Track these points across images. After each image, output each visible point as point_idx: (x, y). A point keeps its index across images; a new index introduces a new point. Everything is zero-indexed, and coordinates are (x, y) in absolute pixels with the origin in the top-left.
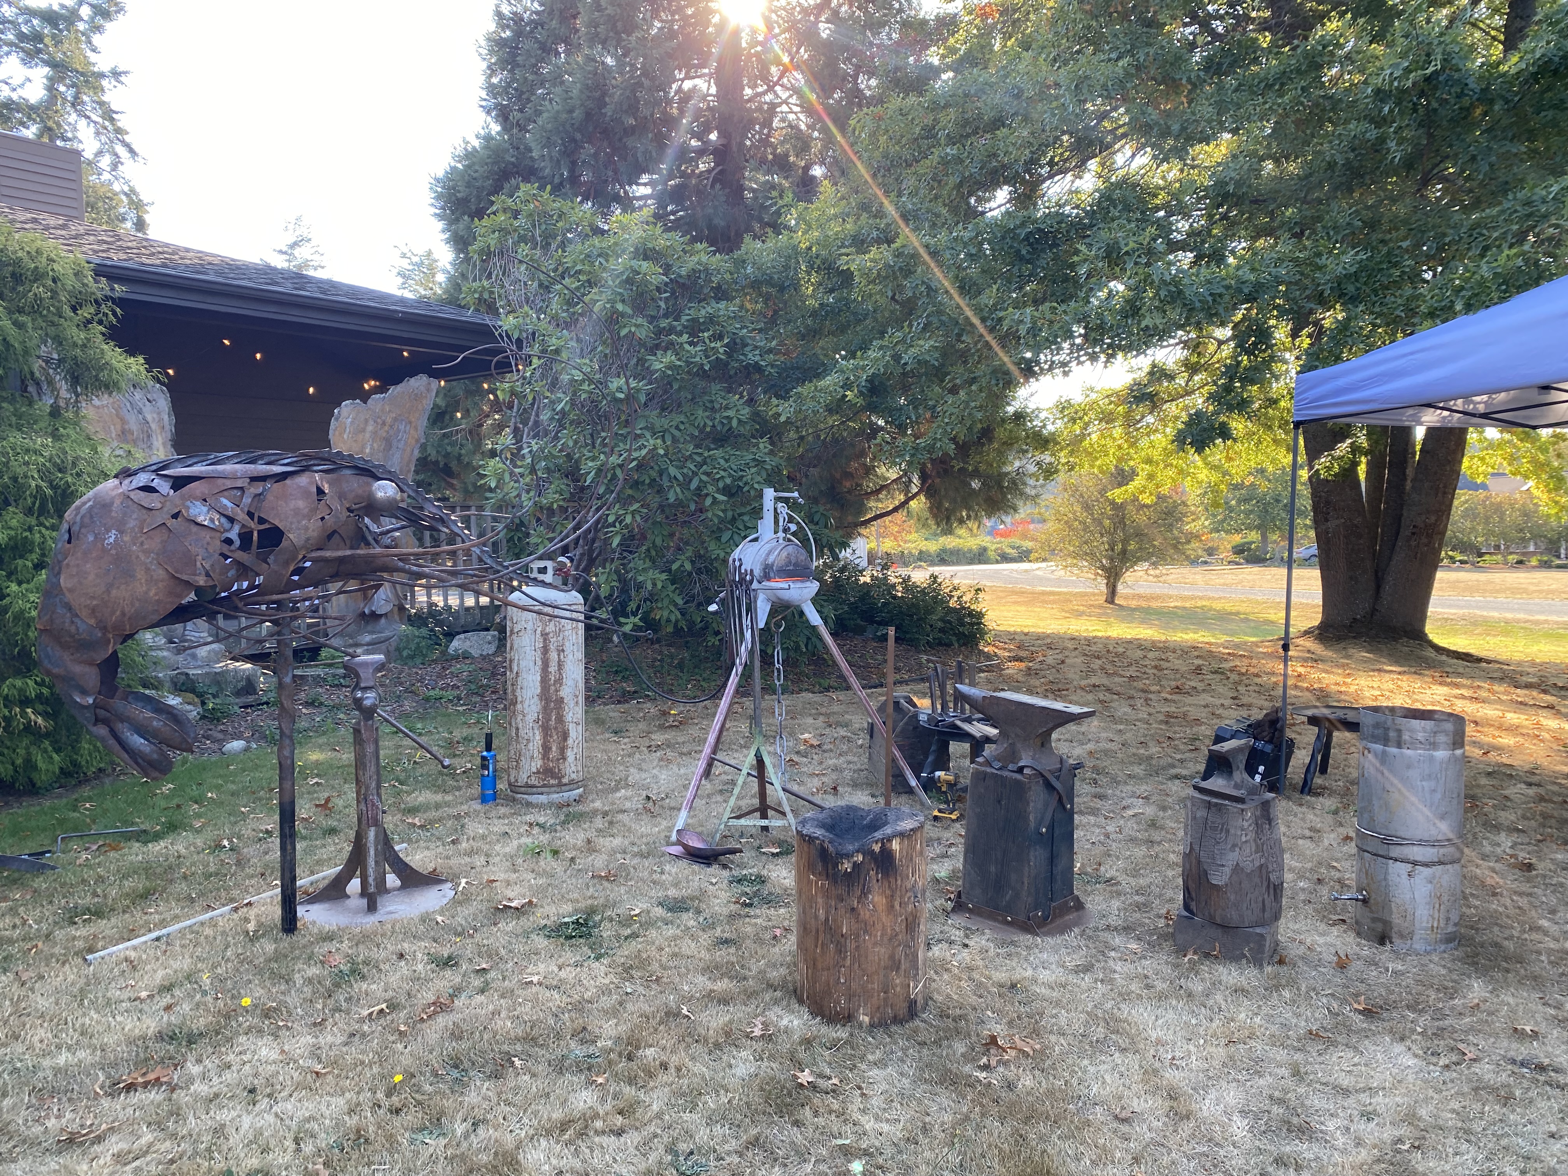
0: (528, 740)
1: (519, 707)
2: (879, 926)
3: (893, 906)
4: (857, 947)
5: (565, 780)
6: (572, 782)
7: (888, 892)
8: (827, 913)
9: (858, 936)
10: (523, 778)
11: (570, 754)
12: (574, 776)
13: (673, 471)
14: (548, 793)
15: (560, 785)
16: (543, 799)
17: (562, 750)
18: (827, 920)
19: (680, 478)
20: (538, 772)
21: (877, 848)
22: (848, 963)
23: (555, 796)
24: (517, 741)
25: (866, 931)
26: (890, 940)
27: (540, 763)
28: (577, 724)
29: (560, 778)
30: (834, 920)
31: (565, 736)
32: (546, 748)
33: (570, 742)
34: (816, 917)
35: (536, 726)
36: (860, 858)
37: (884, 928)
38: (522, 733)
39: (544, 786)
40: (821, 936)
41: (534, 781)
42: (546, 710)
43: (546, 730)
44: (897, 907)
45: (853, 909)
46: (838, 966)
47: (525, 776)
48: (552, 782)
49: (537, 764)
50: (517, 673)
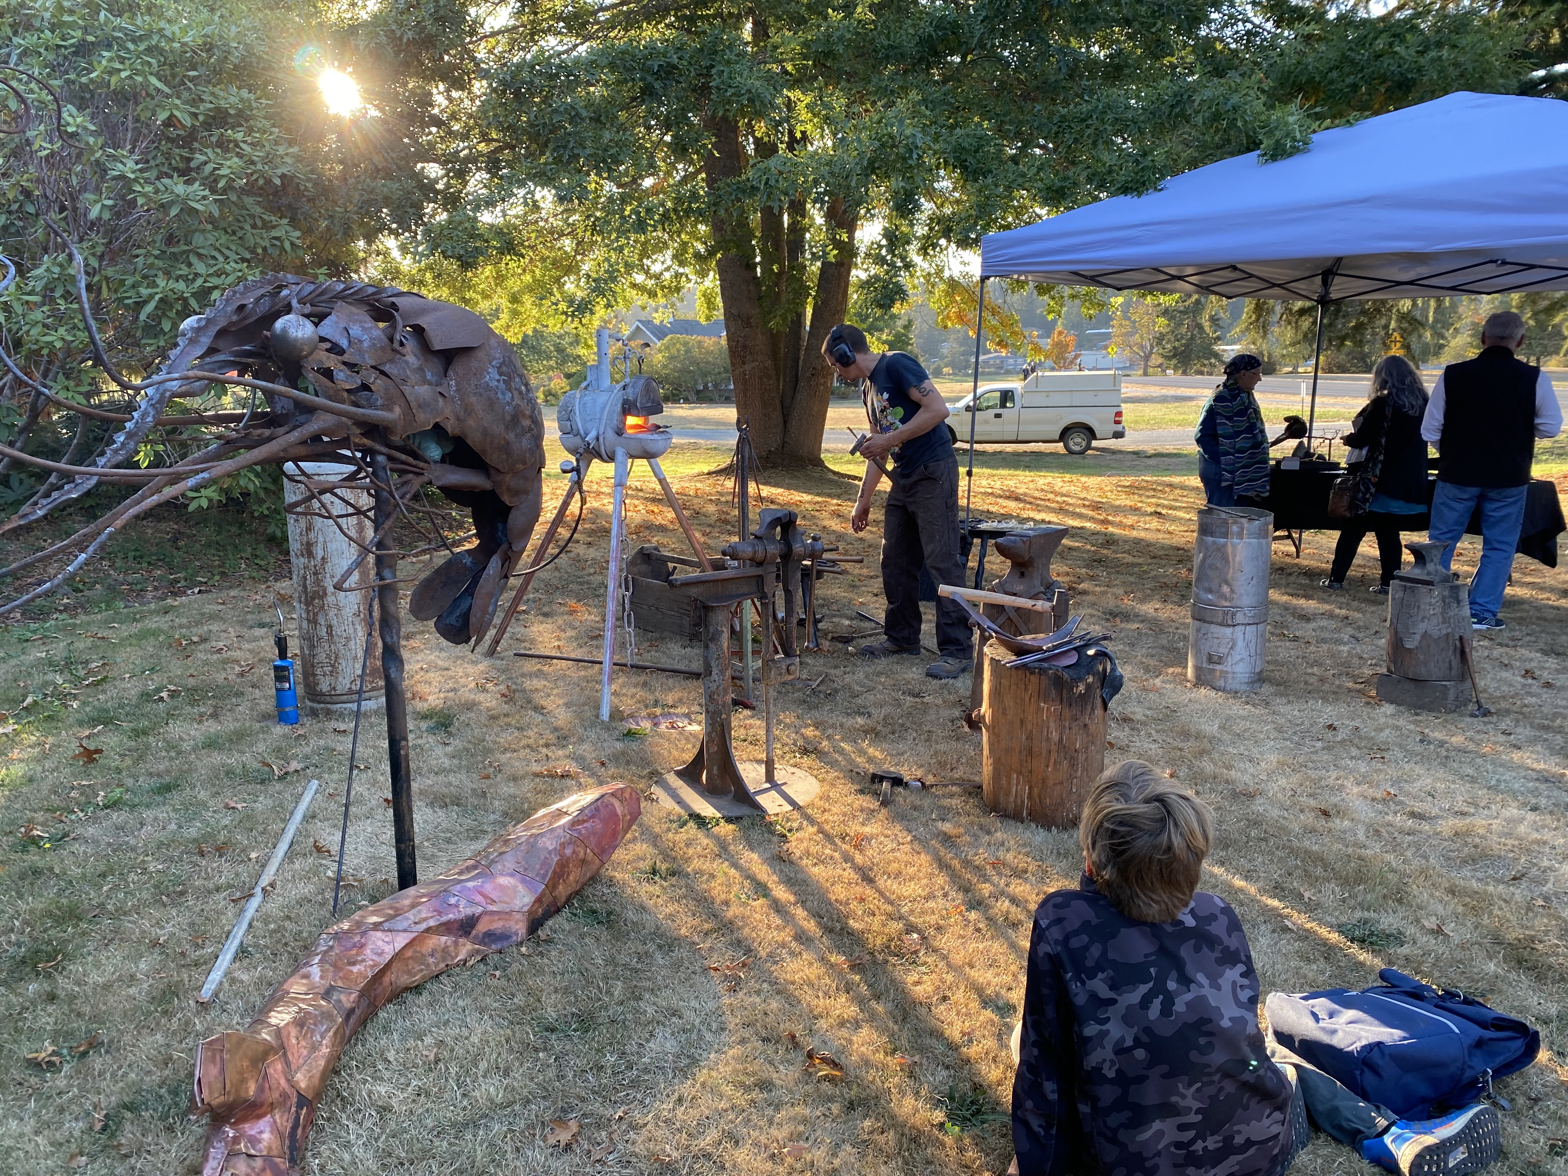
0: (348, 639)
1: (330, 599)
8: (1061, 734)
10: (344, 685)
22: (1079, 774)
24: (332, 642)
30: (1068, 739)
34: (1048, 739)
35: (357, 620)
36: (1091, 679)
38: (337, 631)
39: (373, 689)
45: (1085, 726)
46: (1071, 778)
47: (346, 682)
50: (323, 558)
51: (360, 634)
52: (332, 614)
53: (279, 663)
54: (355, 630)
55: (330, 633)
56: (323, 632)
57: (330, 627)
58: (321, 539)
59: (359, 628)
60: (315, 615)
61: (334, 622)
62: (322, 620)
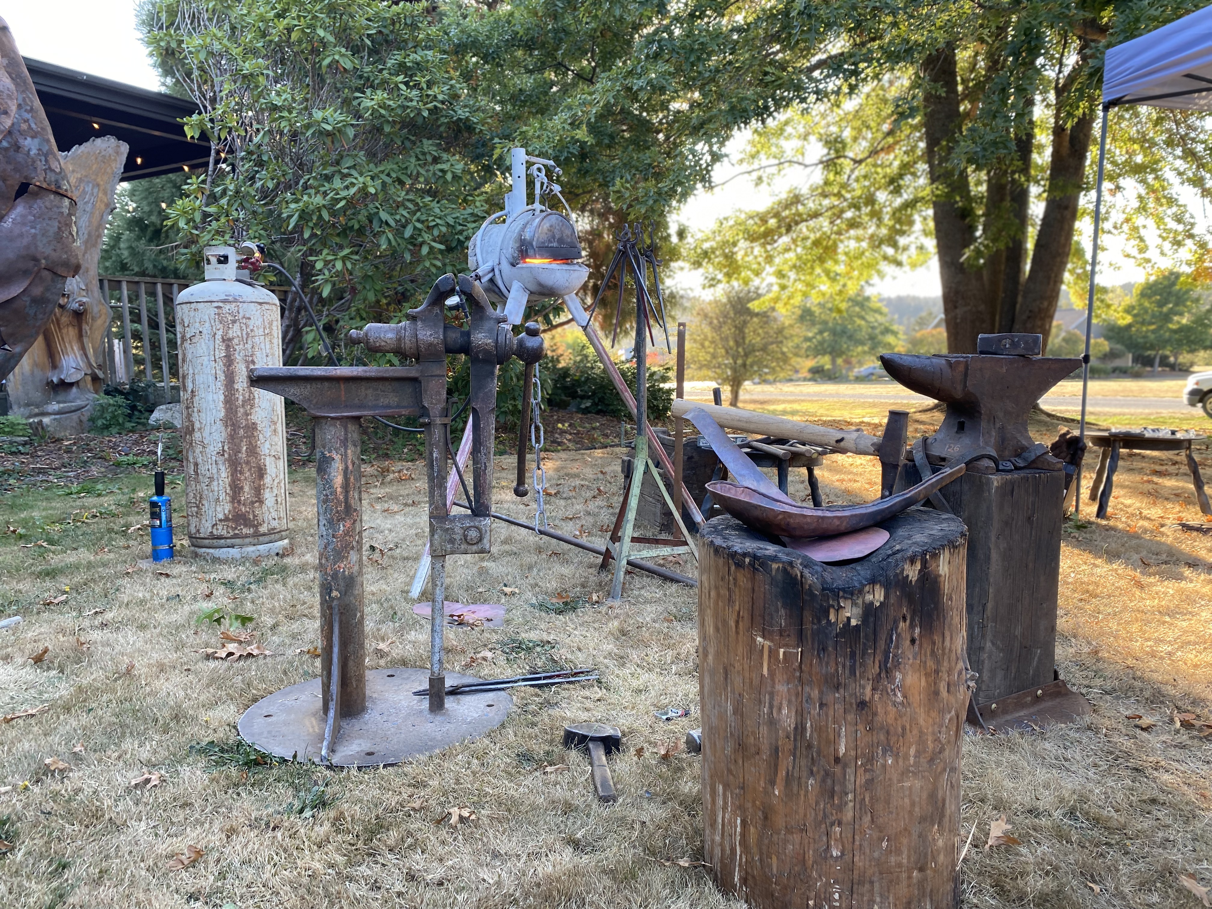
0: (211, 479)
1: (197, 435)
2: (912, 736)
3: (936, 693)
4: (870, 782)
5: (263, 529)
6: (272, 531)
7: (930, 664)
8: (801, 714)
9: (870, 760)
10: (206, 528)
11: (268, 496)
12: (274, 524)
13: (384, 216)
14: (241, 546)
15: (257, 535)
16: (234, 552)
17: (258, 491)
18: (800, 729)
19: (392, 223)
20: (226, 519)
21: (912, 572)
22: (848, 815)
23: (251, 549)
24: (197, 481)
25: (888, 749)
26: (931, 760)
27: (228, 507)
28: (277, 458)
29: (256, 527)
30: (819, 729)
31: (261, 472)
32: (236, 489)
33: (268, 480)
34: (772, 723)
35: (220, 460)
36: (877, 596)
37: (921, 740)
38: (202, 469)
39: (235, 536)
40: (786, 763)
41: (221, 530)
42: (232, 438)
43: (234, 465)
44: (944, 693)
45: (862, 705)
47: (209, 525)
48: (245, 531)
49: (225, 508)
50: (192, 392)
51: (224, 475)
52: (198, 451)
53: (155, 498)
54: (219, 470)
55: (196, 472)
56: (191, 470)
57: (196, 464)
58: (191, 371)
59: (223, 468)
62: (191, 458)
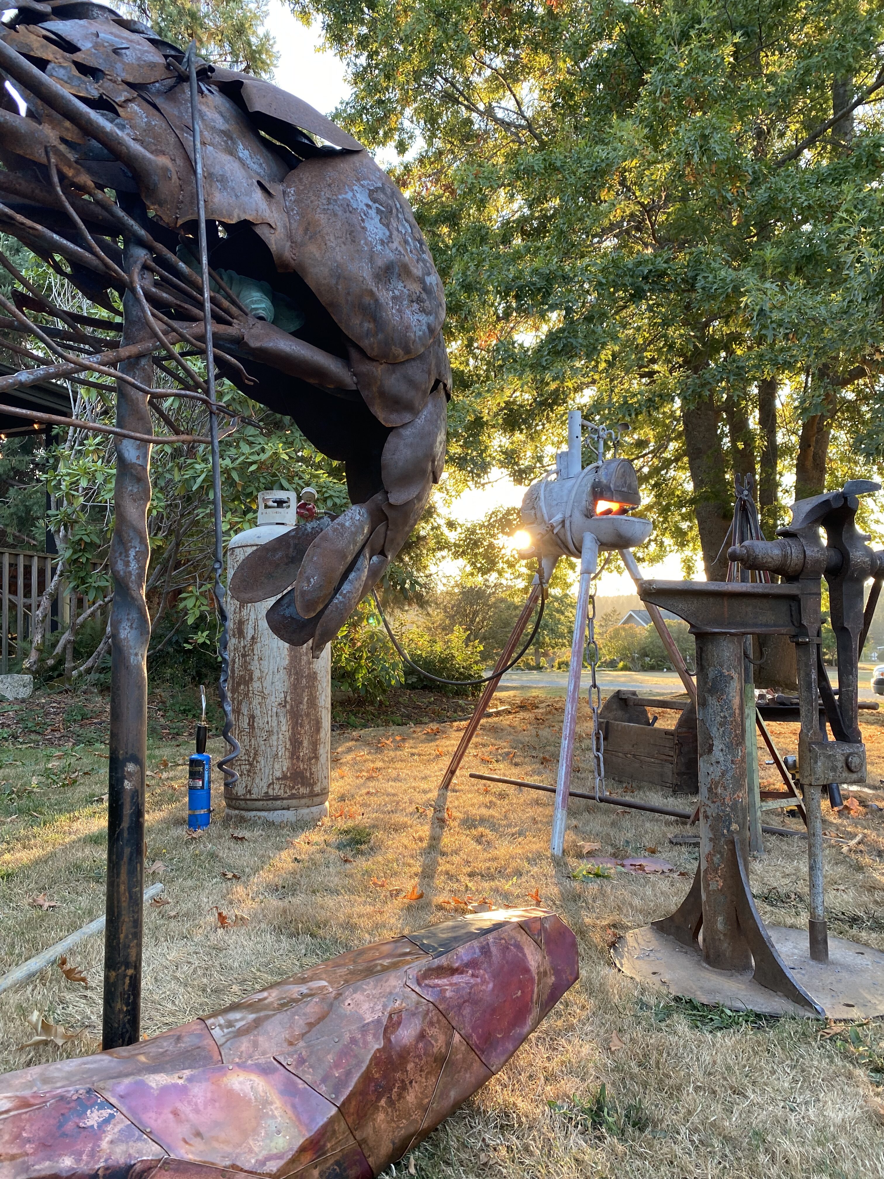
0: (270, 733)
10: (260, 787)
11: (322, 753)
14: (296, 808)
16: (289, 815)
17: (315, 746)
20: (284, 777)
23: (306, 811)
24: (251, 735)
27: (286, 764)
29: (312, 785)
32: (295, 743)
33: (322, 734)
35: (282, 711)
38: (259, 722)
39: (292, 797)
41: (277, 790)
42: (295, 687)
47: (264, 784)
49: (282, 766)
50: (253, 638)
51: (284, 728)
52: (255, 702)
53: (195, 756)
54: (279, 723)
55: (251, 726)
56: (244, 723)
57: (252, 717)
58: (253, 616)
59: (283, 720)
60: (240, 703)
61: (257, 713)
62: (245, 710)
